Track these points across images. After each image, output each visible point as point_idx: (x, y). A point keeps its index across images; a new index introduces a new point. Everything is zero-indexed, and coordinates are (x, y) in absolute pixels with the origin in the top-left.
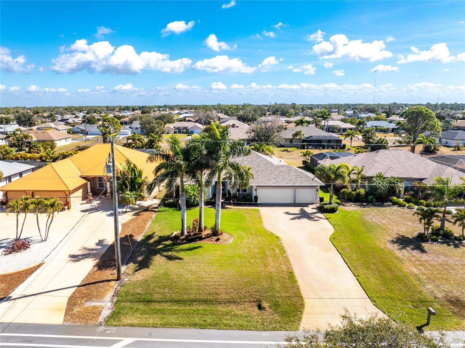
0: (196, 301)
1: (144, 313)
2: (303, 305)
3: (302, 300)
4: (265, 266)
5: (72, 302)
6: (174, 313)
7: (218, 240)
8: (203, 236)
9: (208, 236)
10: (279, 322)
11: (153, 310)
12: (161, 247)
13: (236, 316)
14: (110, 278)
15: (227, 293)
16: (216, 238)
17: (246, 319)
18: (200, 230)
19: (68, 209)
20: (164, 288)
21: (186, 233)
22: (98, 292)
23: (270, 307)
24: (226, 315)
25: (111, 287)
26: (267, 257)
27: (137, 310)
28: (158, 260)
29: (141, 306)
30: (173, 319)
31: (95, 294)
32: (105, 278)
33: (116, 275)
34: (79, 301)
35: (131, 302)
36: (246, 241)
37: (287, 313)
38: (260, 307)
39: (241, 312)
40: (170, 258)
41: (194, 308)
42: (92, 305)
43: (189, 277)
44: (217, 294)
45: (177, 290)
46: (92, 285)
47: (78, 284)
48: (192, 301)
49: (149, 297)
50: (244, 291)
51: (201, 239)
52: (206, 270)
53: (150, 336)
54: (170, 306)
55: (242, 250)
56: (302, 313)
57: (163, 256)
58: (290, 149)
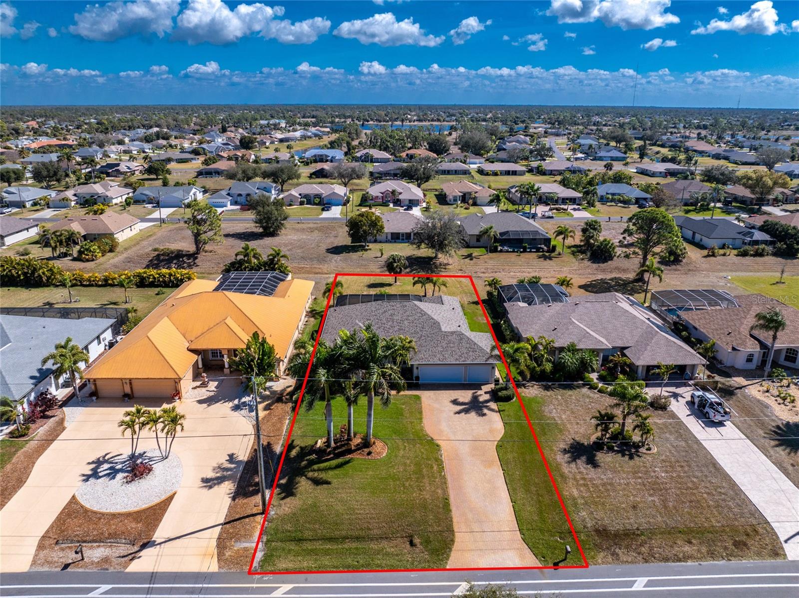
0: (348, 538)
1: (297, 554)
2: (453, 541)
3: (454, 535)
4: (421, 490)
5: (222, 544)
6: (327, 553)
7: (369, 453)
8: (353, 448)
9: (359, 448)
10: (428, 561)
11: (304, 550)
12: (304, 463)
13: (387, 554)
14: (255, 511)
15: (380, 528)
16: (366, 450)
17: (397, 558)
18: (349, 439)
19: (180, 398)
20: (314, 524)
21: (333, 444)
22: (245, 530)
23: (421, 544)
24: (378, 554)
25: (257, 523)
26: (423, 477)
27: (290, 550)
28: (303, 484)
29: (292, 546)
30: (326, 561)
31: (242, 533)
32: (249, 512)
33: (261, 507)
34: (228, 544)
35: (282, 541)
36: (402, 452)
37: (437, 550)
38: (412, 544)
39: (392, 550)
40: (317, 482)
41: (346, 546)
42: (242, 546)
43: (340, 508)
44: (370, 529)
45: (328, 526)
46: (238, 522)
47: (222, 521)
48: (345, 538)
49: (299, 535)
50: (397, 524)
51: (350, 451)
52: (358, 498)
53: (306, 581)
54: (322, 545)
55: (396, 467)
56: (451, 550)
57: (308, 478)
58: (476, 252)
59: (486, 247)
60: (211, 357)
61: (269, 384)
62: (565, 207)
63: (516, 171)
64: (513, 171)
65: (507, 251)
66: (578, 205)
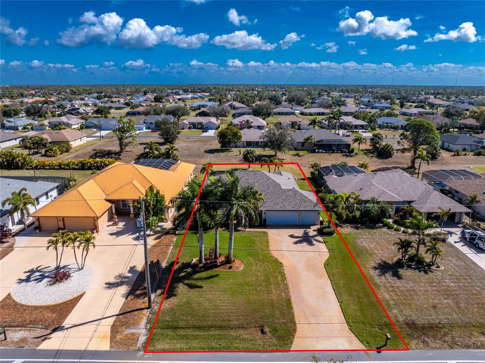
0: (213, 327)
1: (173, 338)
2: (295, 330)
3: (295, 326)
4: (269, 293)
5: (115, 330)
6: (196, 338)
7: (230, 268)
8: (218, 264)
9: (223, 264)
10: (276, 345)
11: (179, 335)
12: (183, 274)
13: (244, 339)
14: (143, 306)
15: (237, 320)
16: (228, 265)
17: (251, 342)
18: (216, 258)
20: (187, 316)
21: (204, 261)
22: (134, 320)
23: (270, 332)
24: (236, 339)
25: (144, 314)
26: (271, 284)
27: (167, 336)
28: (181, 288)
29: (170, 332)
30: (195, 344)
31: (132, 322)
32: (138, 307)
33: (147, 304)
34: (120, 329)
35: (161, 328)
36: (254, 267)
38: (263, 332)
39: (247, 336)
40: (191, 287)
41: (211, 333)
42: (130, 332)
43: (207, 305)
44: (230, 321)
45: (198, 318)
46: (129, 314)
47: (117, 313)
48: (211, 327)
49: (175, 324)
50: (251, 317)
51: (216, 266)
52: (221, 298)
54: (192, 332)
55: (250, 277)
56: (294, 337)
57: (185, 284)
58: (301, 153)
59: (308, 150)
60: (122, 207)
61: (160, 224)
62: (357, 130)
63: (324, 113)
64: (322, 113)
65: (322, 152)
66: (365, 129)
